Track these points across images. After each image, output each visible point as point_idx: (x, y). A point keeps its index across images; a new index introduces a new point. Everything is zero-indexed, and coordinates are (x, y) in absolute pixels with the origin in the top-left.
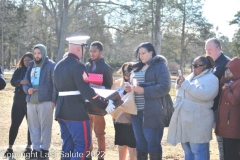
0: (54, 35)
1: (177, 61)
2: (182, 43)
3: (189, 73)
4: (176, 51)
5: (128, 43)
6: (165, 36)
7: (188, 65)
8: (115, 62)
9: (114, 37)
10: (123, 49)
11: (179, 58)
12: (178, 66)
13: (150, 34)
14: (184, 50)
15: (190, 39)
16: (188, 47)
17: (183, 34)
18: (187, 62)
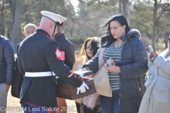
0: (8, 7)
1: (149, 36)
2: (155, 14)
3: (163, 50)
4: (148, 24)
5: (92, 17)
6: (135, 7)
7: (161, 40)
8: (78, 38)
9: (76, 9)
10: (87, 24)
11: (150, 32)
12: (150, 41)
13: (117, 6)
14: (157, 23)
15: (164, 10)
16: (161, 19)
17: (156, 4)
18: (160, 36)
